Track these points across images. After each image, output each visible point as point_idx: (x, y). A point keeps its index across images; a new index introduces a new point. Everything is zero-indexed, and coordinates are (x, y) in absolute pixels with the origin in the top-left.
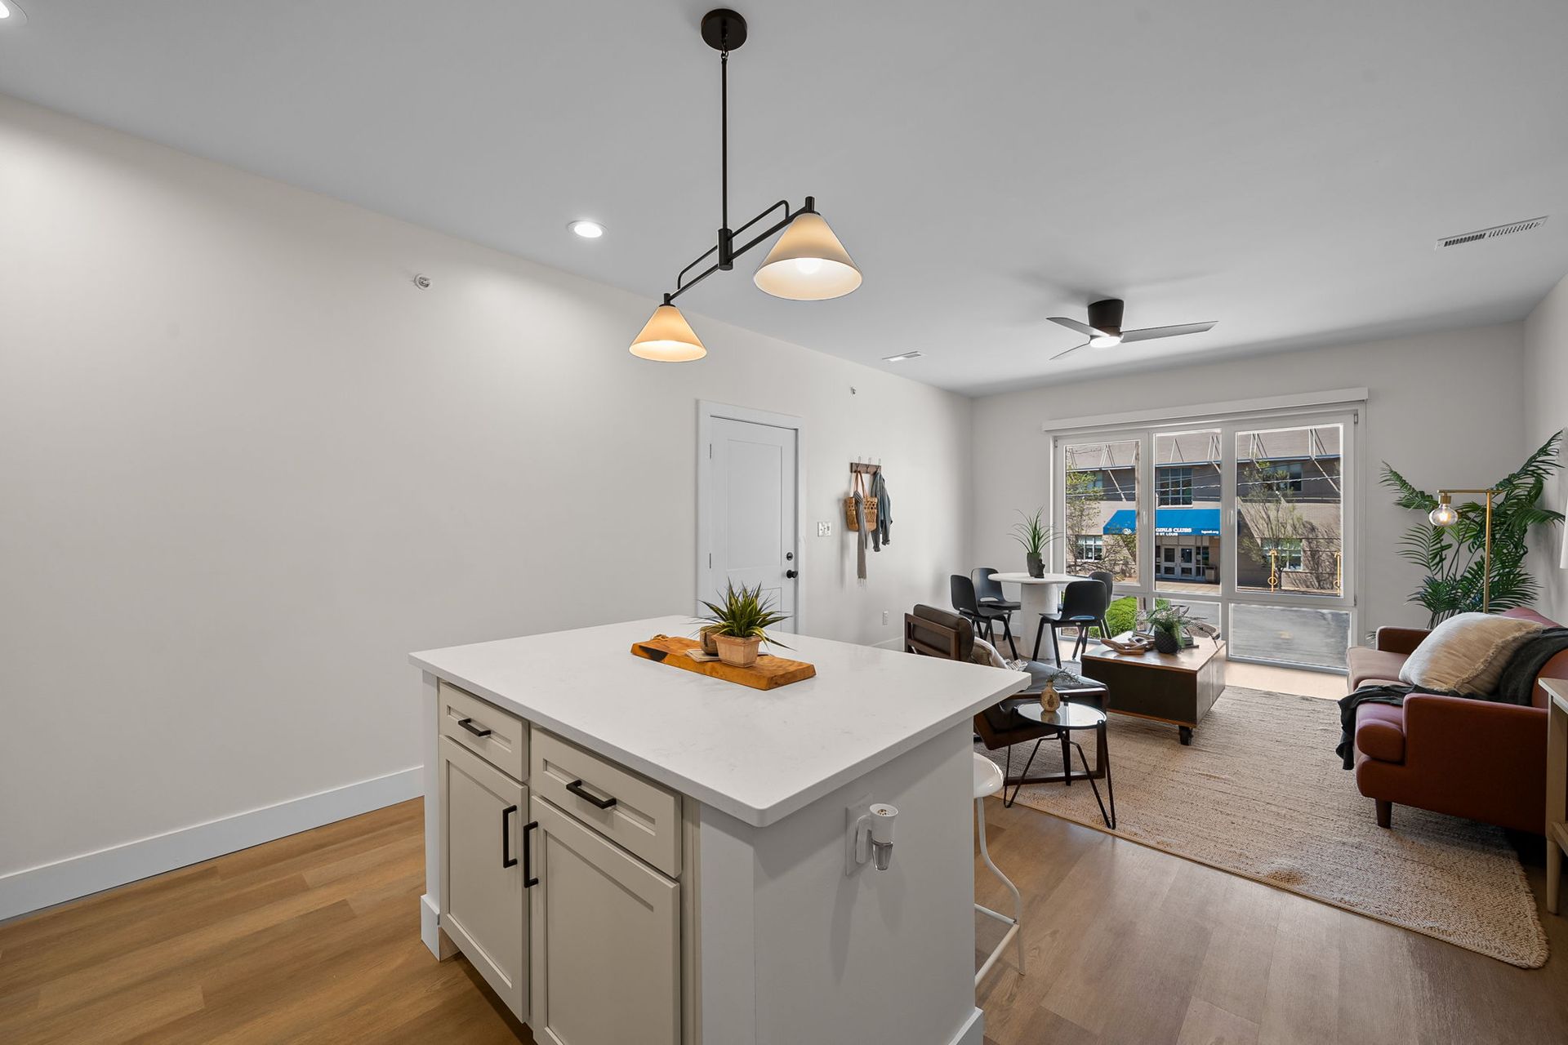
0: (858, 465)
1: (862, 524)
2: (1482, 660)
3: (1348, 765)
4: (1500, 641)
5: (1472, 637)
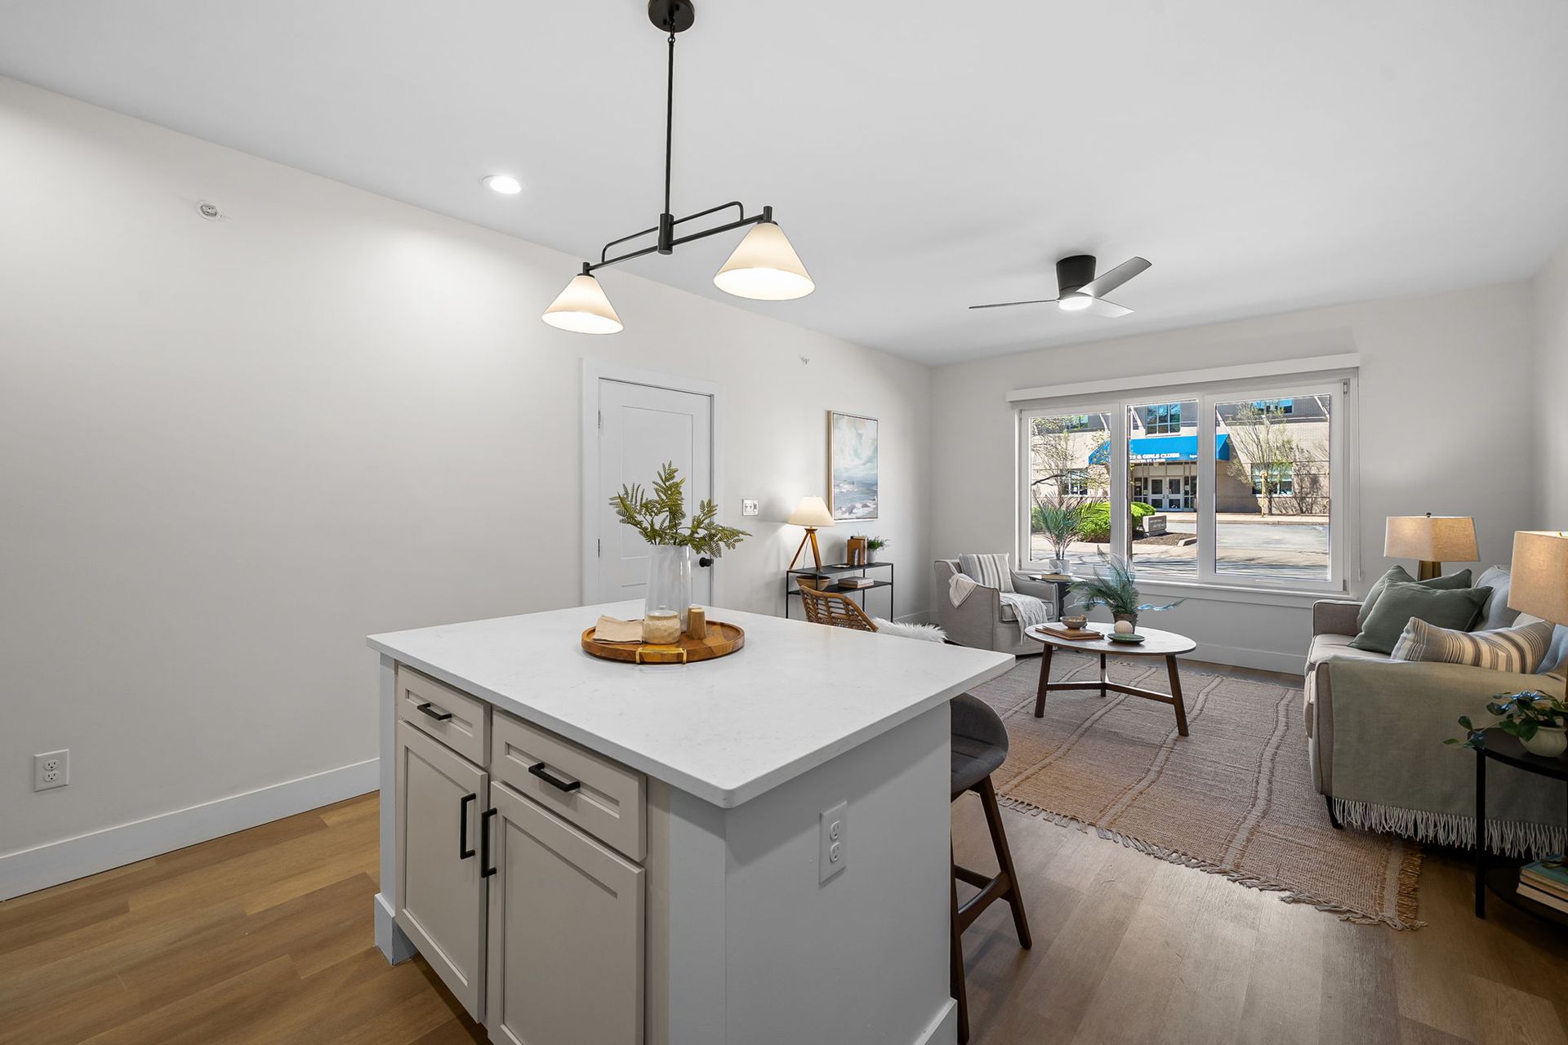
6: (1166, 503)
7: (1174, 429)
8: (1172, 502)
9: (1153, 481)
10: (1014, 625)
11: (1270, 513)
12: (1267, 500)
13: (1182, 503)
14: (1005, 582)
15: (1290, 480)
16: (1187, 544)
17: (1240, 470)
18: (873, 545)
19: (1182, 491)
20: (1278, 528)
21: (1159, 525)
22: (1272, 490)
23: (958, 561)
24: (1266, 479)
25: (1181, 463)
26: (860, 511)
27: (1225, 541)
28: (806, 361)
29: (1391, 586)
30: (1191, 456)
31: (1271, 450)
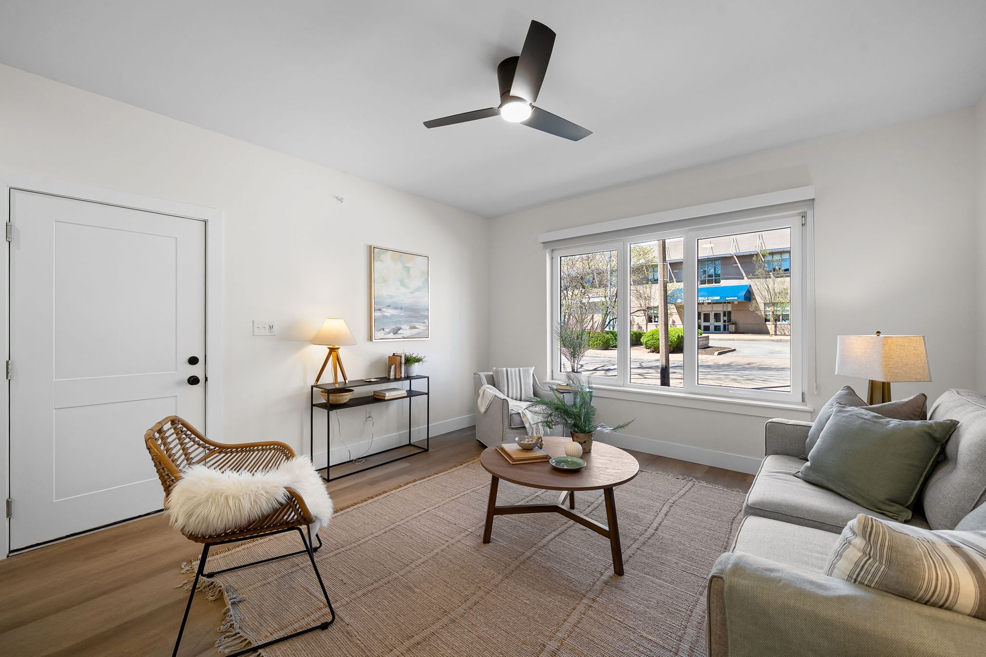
6: (712, 328)
7: (717, 281)
8: (715, 327)
9: (704, 314)
10: (523, 431)
11: (776, 335)
12: (773, 326)
13: (722, 328)
14: (525, 392)
15: (787, 313)
16: (720, 354)
17: (757, 307)
18: (409, 361)
19: (722, 321)
20: (780, 343)
21: (704, 342)
22: (777, 319)
23: (491, 373)
24: (773, 312)
25: (721, 303)
26: (406, 331)
27: (745, 352)
28: (341, 200)
29: (840, 411)
30: (727, 298)
31: (776, 294)
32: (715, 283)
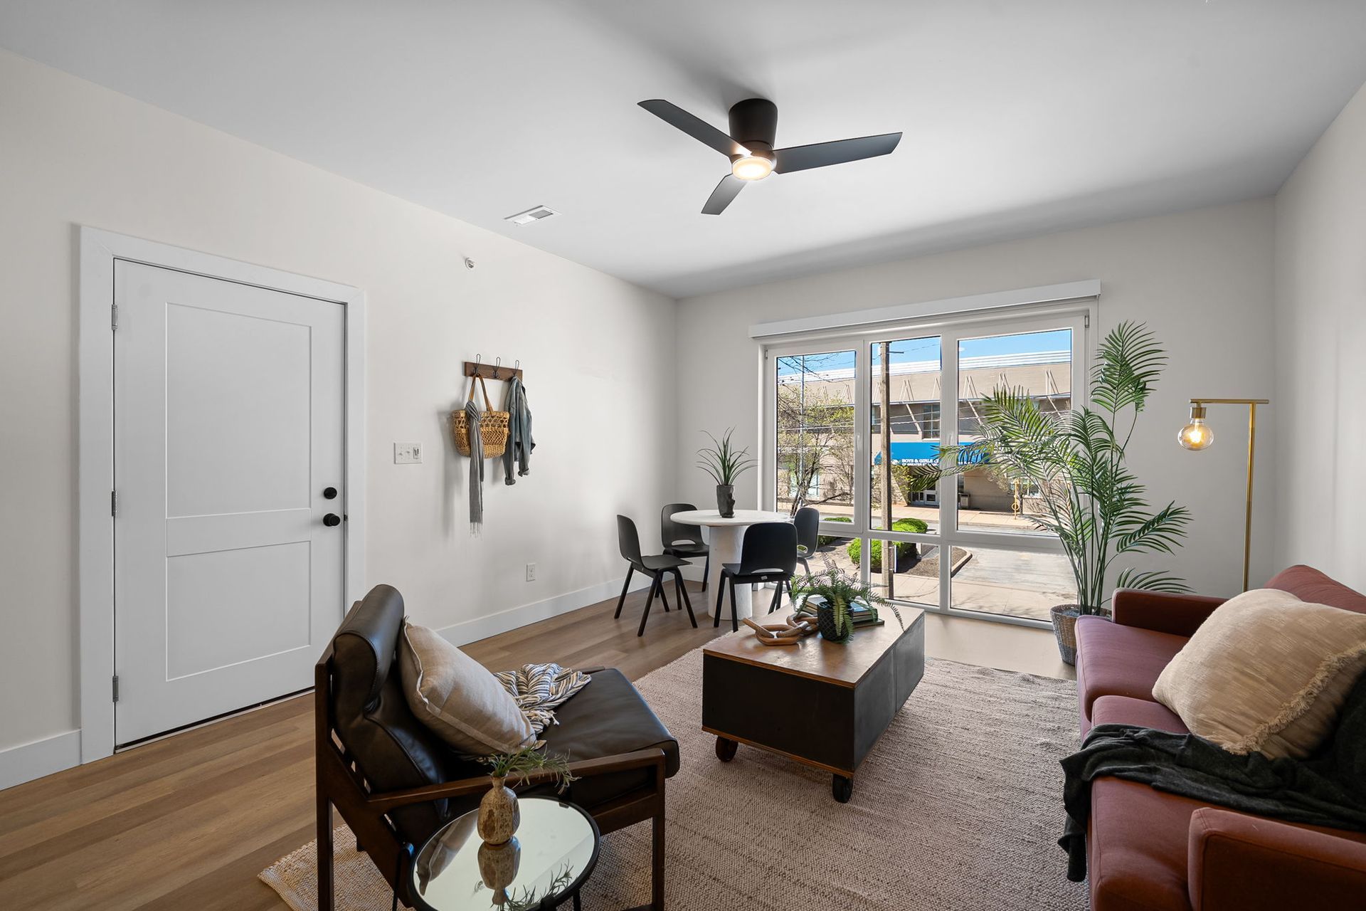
0: (476, 366)
1: (475, 447)
2: (1302, 692)
3: (1077, 872)
4: (1334, 658)
5: (1282, 645)
32: (933, 437)
